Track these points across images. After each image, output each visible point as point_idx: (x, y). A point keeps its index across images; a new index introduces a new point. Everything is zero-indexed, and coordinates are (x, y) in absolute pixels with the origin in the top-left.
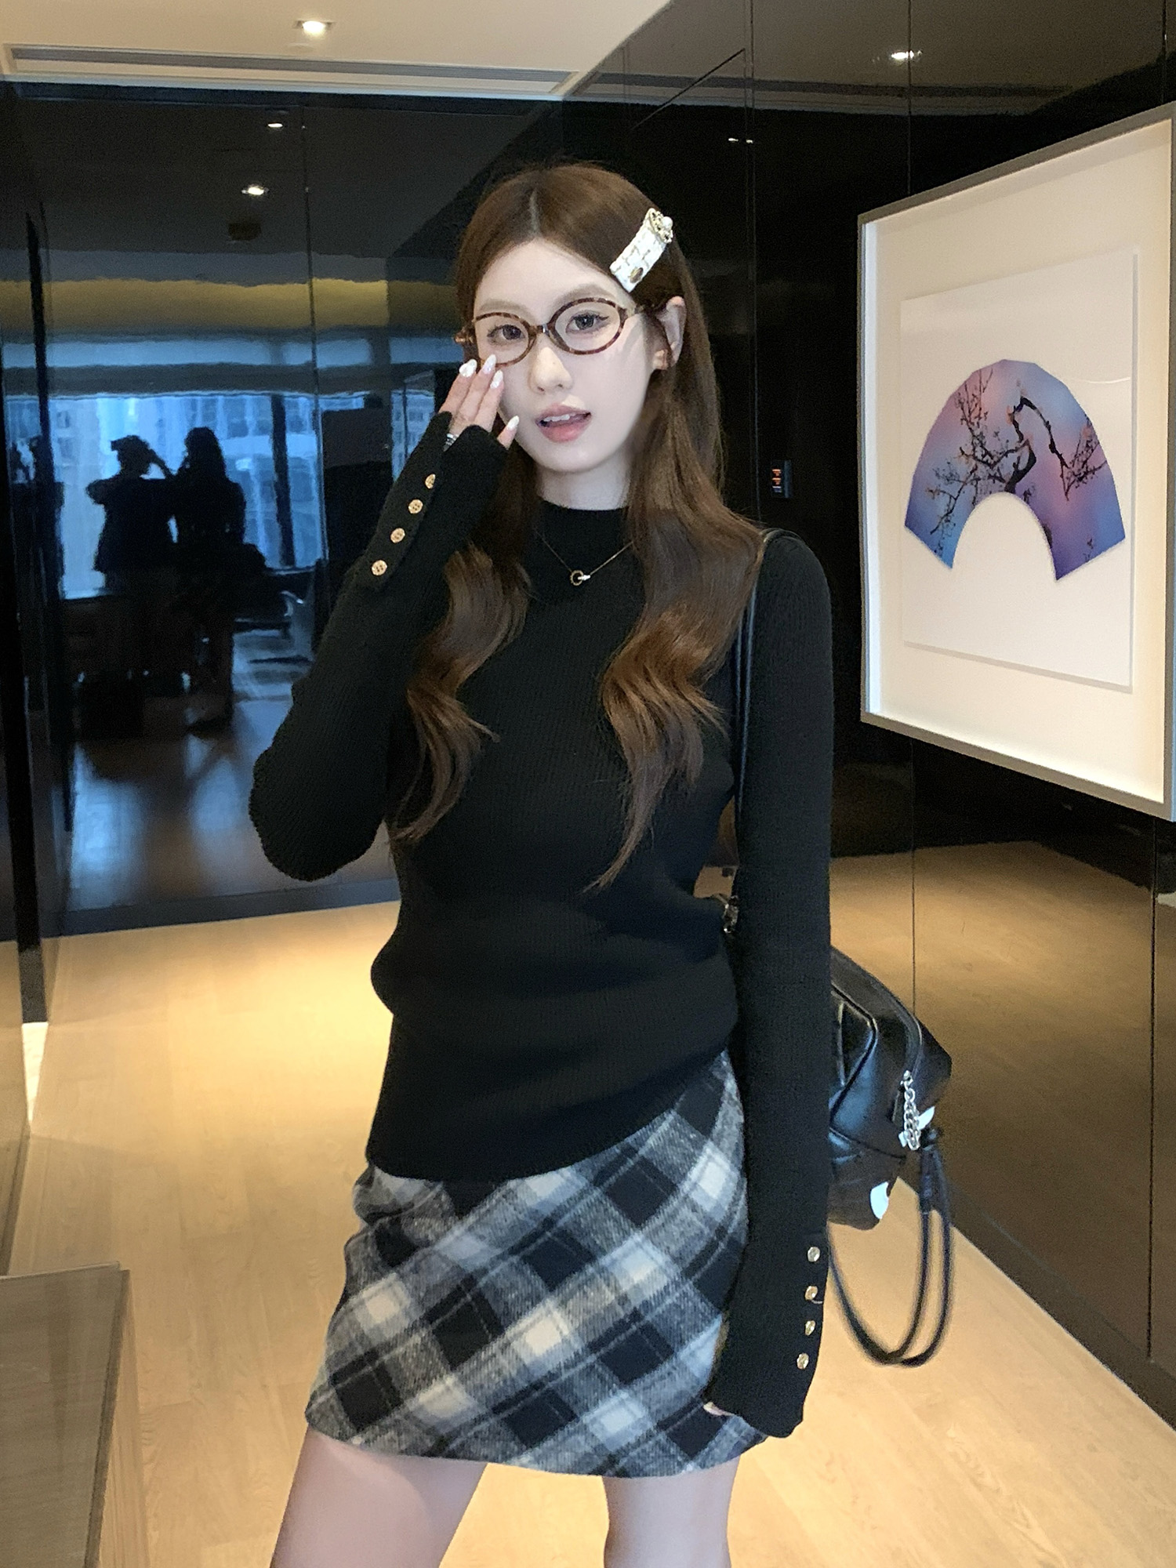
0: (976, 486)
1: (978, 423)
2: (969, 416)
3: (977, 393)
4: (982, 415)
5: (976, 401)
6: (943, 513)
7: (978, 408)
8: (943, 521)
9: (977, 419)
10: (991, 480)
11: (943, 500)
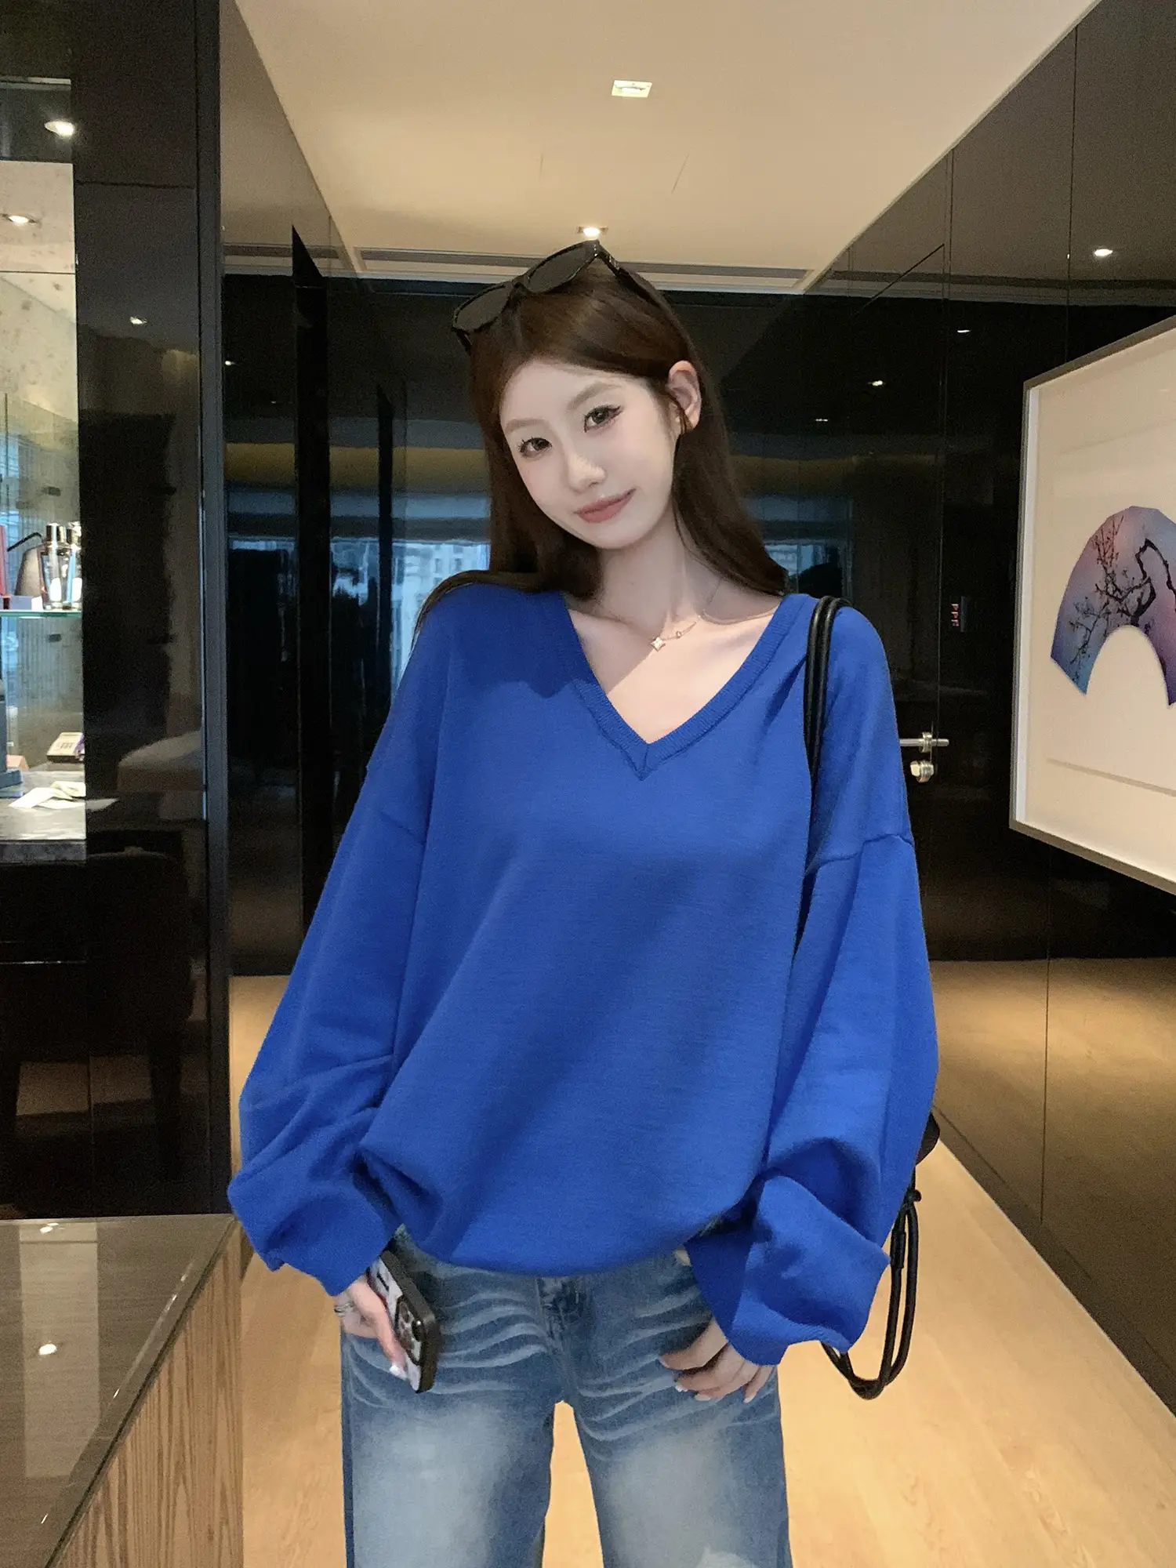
0: (1107, 620)
1: (1111, 562)
2: (1104, 556)
3: (1110, 536)
4: (1114, 556)
5: (1109, 544)
6: (1080, 645)
7: (1110, 550)
8: (1081, 651)
9: (1110, 559)
10: (1119, 614)
11: (1081, 633)
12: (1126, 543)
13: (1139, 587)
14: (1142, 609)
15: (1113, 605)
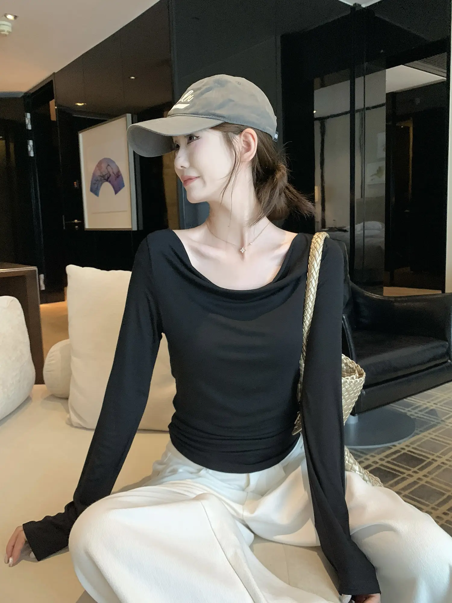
0: (101, 181)
2: (100, 168)
3: (101, 164)
6: (96, 188)
10: (104, 180)
11: (96, 185)
12: (104, 166)
13: (107, 174)
14: (108, 178)
15: (102, 178)
